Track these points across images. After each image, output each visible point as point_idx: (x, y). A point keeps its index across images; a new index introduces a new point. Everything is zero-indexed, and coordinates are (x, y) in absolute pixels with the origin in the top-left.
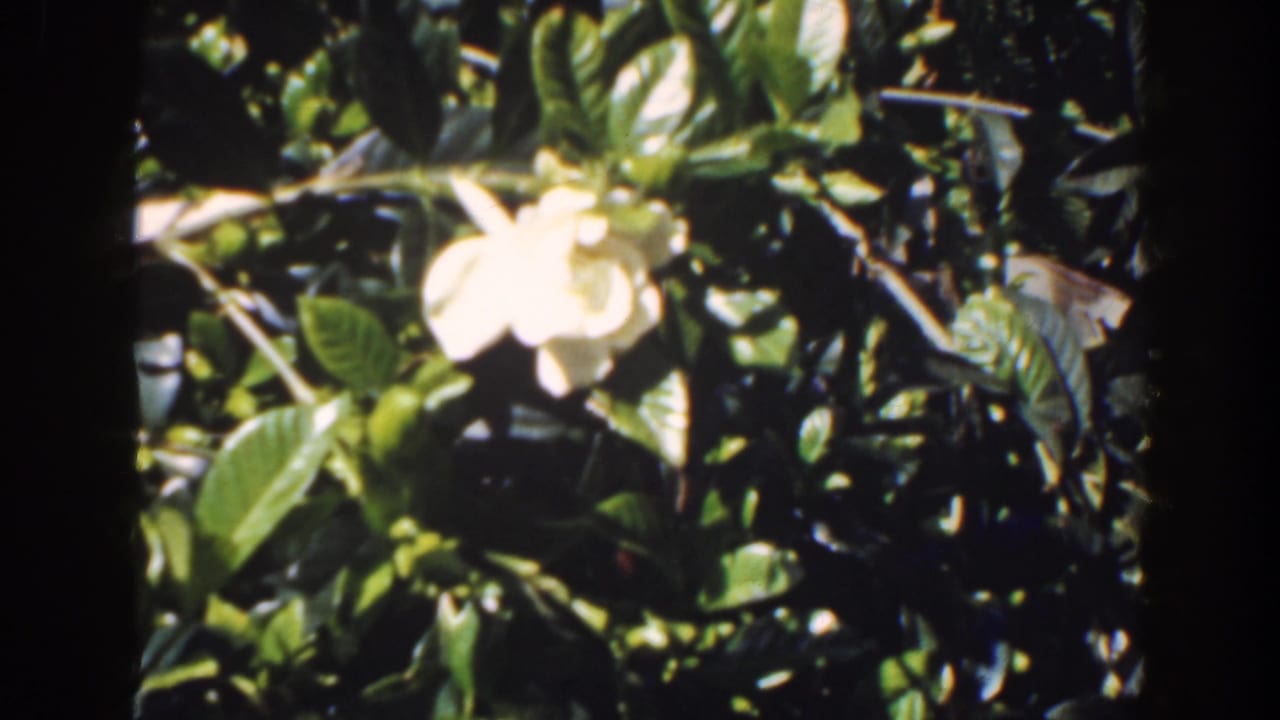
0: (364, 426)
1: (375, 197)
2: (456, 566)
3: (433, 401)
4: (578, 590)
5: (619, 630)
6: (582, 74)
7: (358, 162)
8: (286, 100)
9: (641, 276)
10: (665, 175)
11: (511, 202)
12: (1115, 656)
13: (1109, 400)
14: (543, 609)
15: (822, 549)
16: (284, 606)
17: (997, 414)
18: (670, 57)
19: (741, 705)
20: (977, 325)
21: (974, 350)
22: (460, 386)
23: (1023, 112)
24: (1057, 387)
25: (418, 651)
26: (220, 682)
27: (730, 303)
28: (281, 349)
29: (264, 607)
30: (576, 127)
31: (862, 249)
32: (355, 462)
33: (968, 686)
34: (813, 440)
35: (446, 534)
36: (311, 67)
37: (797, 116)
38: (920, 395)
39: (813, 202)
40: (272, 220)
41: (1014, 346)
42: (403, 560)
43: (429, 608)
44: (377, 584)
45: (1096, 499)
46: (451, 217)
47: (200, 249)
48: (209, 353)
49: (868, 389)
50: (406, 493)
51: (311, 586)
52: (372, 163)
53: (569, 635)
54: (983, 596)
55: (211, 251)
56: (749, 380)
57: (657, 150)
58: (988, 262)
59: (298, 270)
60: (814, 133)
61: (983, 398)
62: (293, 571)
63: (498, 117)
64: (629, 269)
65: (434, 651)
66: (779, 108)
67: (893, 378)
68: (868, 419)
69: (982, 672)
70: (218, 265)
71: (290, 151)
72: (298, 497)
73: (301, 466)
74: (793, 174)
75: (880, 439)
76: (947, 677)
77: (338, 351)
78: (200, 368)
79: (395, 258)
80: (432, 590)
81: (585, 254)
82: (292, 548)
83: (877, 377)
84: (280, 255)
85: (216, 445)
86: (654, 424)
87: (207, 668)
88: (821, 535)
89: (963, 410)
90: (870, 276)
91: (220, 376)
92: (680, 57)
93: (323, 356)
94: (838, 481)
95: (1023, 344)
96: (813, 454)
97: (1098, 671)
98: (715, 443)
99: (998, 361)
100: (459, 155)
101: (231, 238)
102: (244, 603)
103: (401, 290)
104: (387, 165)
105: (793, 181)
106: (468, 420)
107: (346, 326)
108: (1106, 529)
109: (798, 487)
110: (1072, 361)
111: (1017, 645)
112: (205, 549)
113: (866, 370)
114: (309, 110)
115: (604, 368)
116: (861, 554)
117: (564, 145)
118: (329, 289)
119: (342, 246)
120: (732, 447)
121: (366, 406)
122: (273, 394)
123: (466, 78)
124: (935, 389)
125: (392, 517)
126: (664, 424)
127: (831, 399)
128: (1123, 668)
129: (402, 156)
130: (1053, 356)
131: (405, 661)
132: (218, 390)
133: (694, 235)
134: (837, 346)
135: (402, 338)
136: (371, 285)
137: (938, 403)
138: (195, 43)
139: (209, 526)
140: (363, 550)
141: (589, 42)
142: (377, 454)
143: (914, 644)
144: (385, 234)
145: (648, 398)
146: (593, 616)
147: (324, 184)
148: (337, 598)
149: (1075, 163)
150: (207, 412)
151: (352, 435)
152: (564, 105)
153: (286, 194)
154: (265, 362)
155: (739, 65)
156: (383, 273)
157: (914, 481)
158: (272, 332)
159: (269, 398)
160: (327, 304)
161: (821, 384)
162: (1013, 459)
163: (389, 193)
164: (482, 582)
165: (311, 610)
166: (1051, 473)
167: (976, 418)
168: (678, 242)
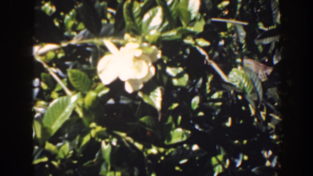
0: (83, 101)
1: (86, 45)
2: (106, 134)
3: (100, 95)
4: (136, 140)
5: (146, 149)
6: (136, 15)
7: (82, 37)
8: (65, 21)
9: (150, 64)
10: (156, 40)
11: (119, 46)
12: (269, 156)
13: (267, 94)
14: (127, 145)
15: (197, 130)
16: (64, 144)
17: (240, 97)
18: (157, 11)
19: (177, 168)
20: (235, 76)
21: (233, 82)
22: (106, 91)
23: (246, 24)
24: (254, 91)
25: (97, 155)
26: (49, 162)
27: (172, 71)
28: (63, 82)
29: (59, 144)
30: (134, 28)
31: (207, 58)
32: (81, 109)
33: (233, 164)
34: (195, 104)
35: (103, 126)
36: (71, 13)
37: (188, 25)
38: (221, 93)
39: (194, 46)
40: (62, 51)
41: (244, 81)
42: (93, 133)
43: (99, 144)
44: (87, 139)
45: (264, 118)
46: (104, 50)
47: (43, 58)
48: (47, 83)
49: (208, 91)
50: (93, 117)
51: (71, 139)
52: (85, 37)
53: (134, 151)
54: (236, 142)
55: (46, 58)
56: (179, 89)
57: (154, 34)
58: (239, 60)
59: (67, 63)
60: (192, 29)
61: (236, 93)
62: (66, 136)
63: (115, 25)
64: (147, 62)
65: (101, 155)
66: (183, 23)
67: (214, 89)
68: (208, 99)
69: (236, 160)
70: (48, 62)
71: (66, 34)
72: (67, 118)
73: (68, 110)
74: (189, 39)
75: (211, 104)
76: (228, 162)
77: (77, 82)
78: (44, 86)
79: (91, 60)
80: (100, 140)
81: (137, 59)
82: (66, 130)
83: (210, 88)
84: (64, 59)
85: (48, 105)
86: (153, 100)
87: (45, 159)
88: (197, 127)
89: (232, 96)
90: (209, 64)
91: (49, 89)
92: (159, 11)
93: (74, 84)
94: (201, 114)
95: (246, 80)
96: (195, 107)
97: (265, 160)
98: (171, 105)
99: (240, 84)
100: (106, 35)
101: (51, 55)
102: (54, 143)
103: (92, 68)
104: (89, 37)
105: (189, 41)
106: (108, 99)
107: (79, 76)
108: (266, 125)
109: (191, 115)
110: (258, 85)
111: (244, 154)
112: (44, 130)
113: (208, 87)
114: (70, 24)
115: (141, 86)
116: (207, 132)
117: (131, 33)
118: (75, 67)
119: (79, 57)
120: (175, 105)
121: (84, 96)
122: (62, 93)
123: (109, 16)
124: (224, 91)
125: (90, 122)
126: (156, 100)
127: (199, 94)
128: (271, 159)
129: (93, 35)
130: (253, 83)
131: (94, 157)
132: (49, 92)
133: (163, 54)
134: (201, 81)
135: (93, 79)
136: (85, 66)
137: (226, 94)
138: (43, 8)
139: (46, 125)
140: (84, 130)
141: (137, 7)
142: (86, 107)
143: (219, 153)
144: (88, 54)
145: (152, 93)
146: (139, 146)
147: (74, 42)
148: (77, 142)
149: (259, 36)
150: (46, 97)
151: (80, 103)
152: (132, 23)
153: (64, 44)
154: (60, 85)
155: (174, 12)
156: (88, 63)
157: (220, 114)
158: (61, 78)
159: (61, 94)
160: (74, 71)
161: (197, 90)
162: (243, 108)
163: (90, 44)
164: (112, 138)
165: (71, 145)
166: (253, 112)
167: (235, 99)
168: (159, 56)
